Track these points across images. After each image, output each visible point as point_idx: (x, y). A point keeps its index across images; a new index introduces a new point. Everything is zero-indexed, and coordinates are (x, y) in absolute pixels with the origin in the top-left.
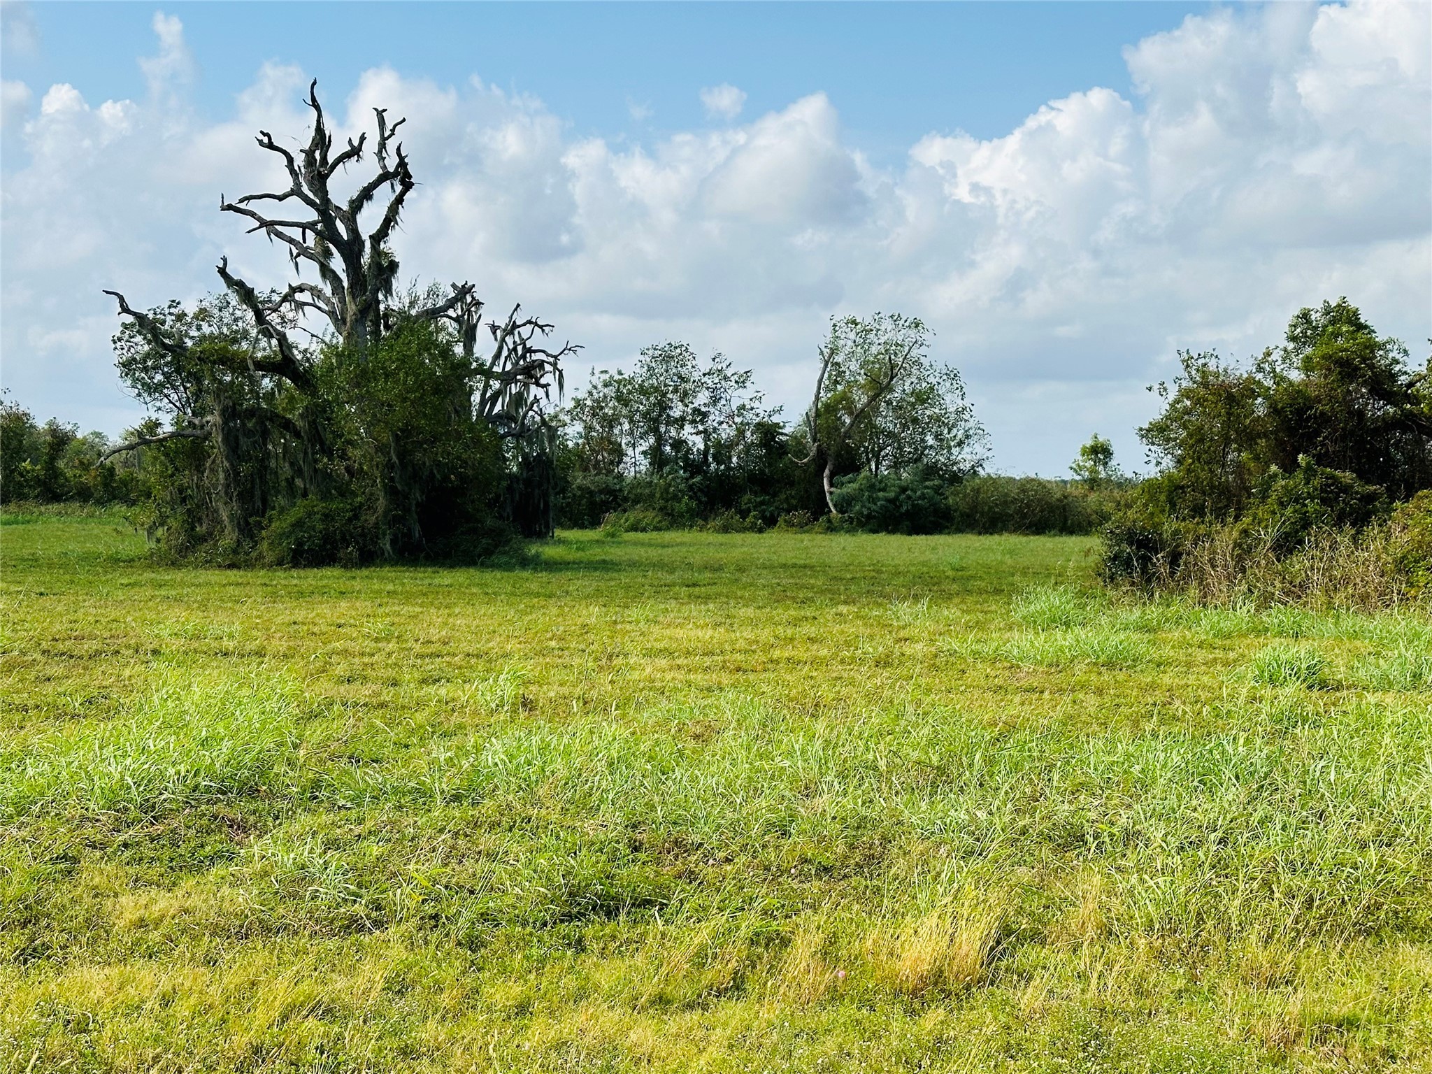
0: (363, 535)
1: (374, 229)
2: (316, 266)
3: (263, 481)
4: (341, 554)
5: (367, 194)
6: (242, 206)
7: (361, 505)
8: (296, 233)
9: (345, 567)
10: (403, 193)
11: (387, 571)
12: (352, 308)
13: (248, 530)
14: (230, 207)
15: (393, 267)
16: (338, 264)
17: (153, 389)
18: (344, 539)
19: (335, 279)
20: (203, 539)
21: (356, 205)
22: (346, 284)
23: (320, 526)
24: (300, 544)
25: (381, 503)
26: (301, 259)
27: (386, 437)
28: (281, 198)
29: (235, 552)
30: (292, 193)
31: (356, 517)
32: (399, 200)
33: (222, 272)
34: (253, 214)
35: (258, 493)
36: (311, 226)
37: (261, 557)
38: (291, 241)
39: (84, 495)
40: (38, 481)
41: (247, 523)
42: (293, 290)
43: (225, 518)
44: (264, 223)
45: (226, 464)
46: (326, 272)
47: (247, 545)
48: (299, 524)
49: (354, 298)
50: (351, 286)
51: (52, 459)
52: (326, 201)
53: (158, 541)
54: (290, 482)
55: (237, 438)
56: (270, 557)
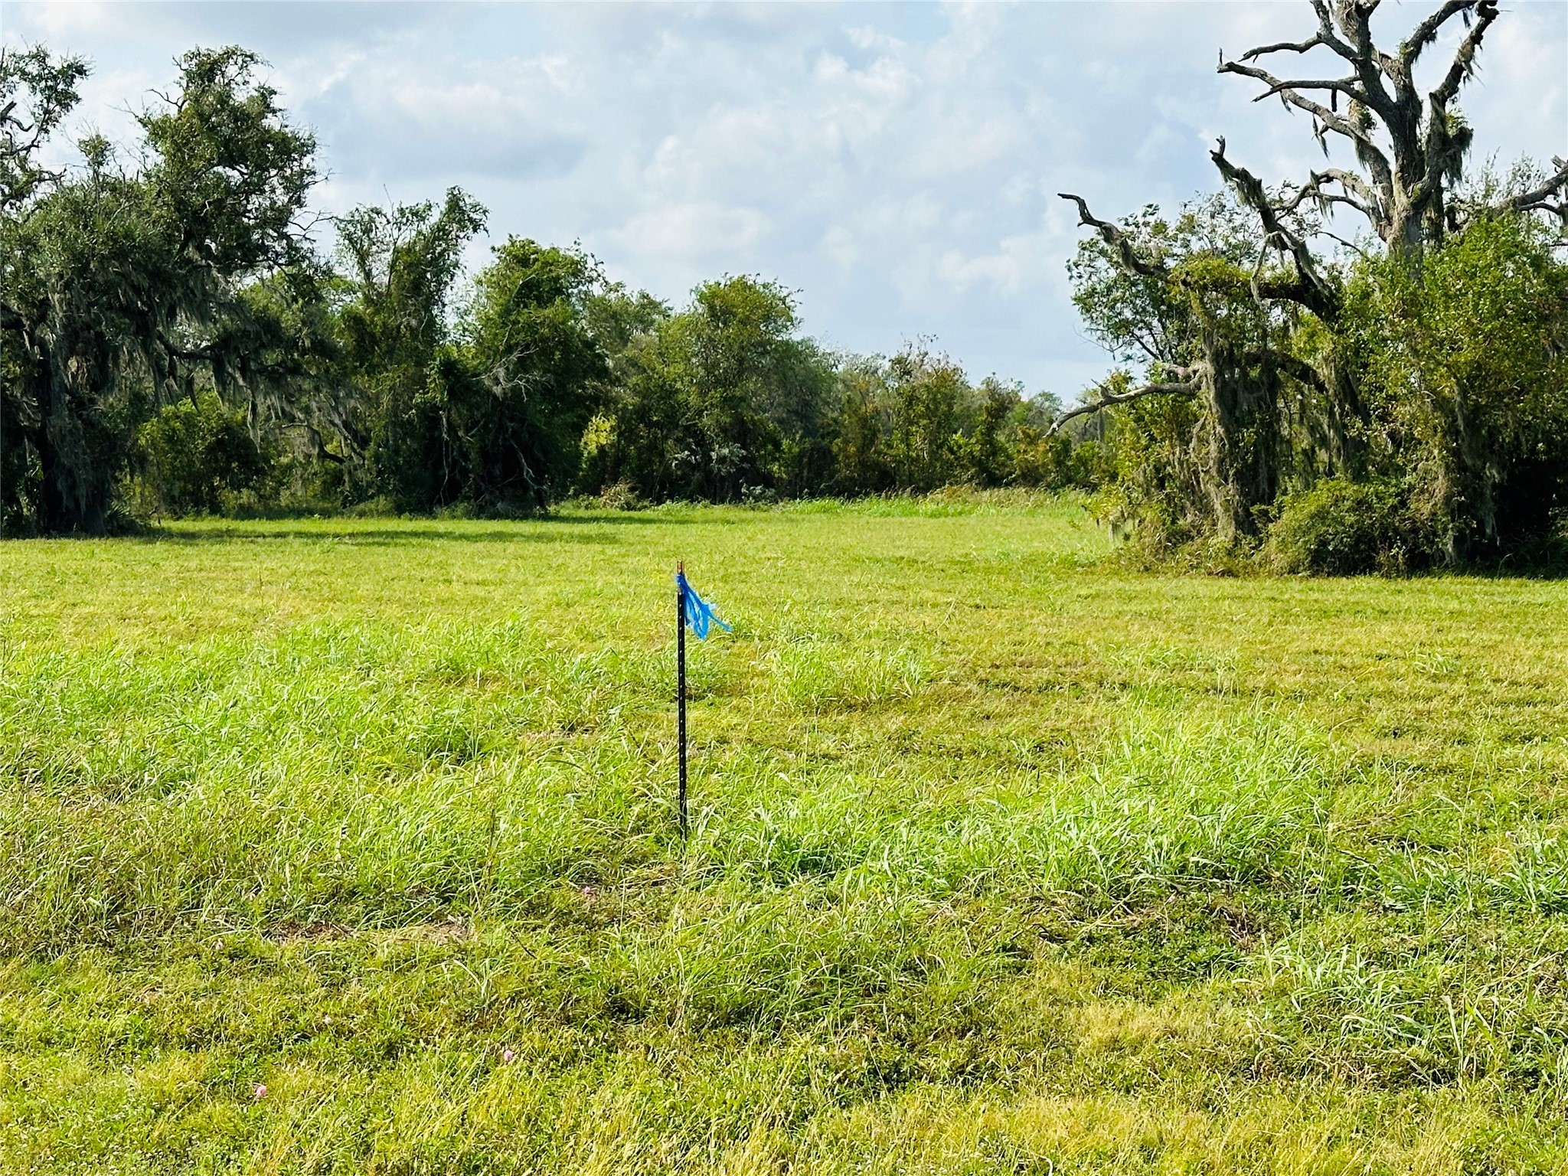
0: (1415, 531)
1: (1436, 86)
2: (1352, 144)
3: (1271, 454)
4: (1381, 558)
5: (1427, 33)
6: (1248, 64)
7: (1411, 488)
8: (1322, 98)
9: (1387, 576)
10: (1481, 28)
11: (1449, 583)
12: (1402, 200)
13: (1248, 525)
14: (1232, 67)
15: (1464, 137)
16: (1382, 137)
17: (1121, 329)
18: (1384, 537)
19: (1379, 159)
20: (1185, 536)
21: (1412, 51)
22: (1393, 167)
23: (1350, 519)
24: (1323, 543)
25: (1440, 486)
26: (1330, 134)
27: (1449, 388)
28: (1302, 49)
29: (1230, 553)
30: (1319, 39)
31: (1403, 503)
32: (1476, 38)
33: (1219, 159)
34: (1263, 76)
35: (1263, 471)
36: (1346, 86)
37: (1266, 561)
38: (1315, 110)
39: (1031, 478)
40: (974, 461)
41: (1249, 514)
42: (1317, 179)
43: (1217, 506)
44: (1277, 88)
45: (1220, 430)
46: (1366, 151)
47: (1247, 542)
48: (1321, 515)
49: (1405, 187)
50: (1402, 169)
51: (991, 429)
52: (1367, 47)
53: (1127, 537)
54: (1309, 455)
55: (1234, 393)
56: (1280, 561)
